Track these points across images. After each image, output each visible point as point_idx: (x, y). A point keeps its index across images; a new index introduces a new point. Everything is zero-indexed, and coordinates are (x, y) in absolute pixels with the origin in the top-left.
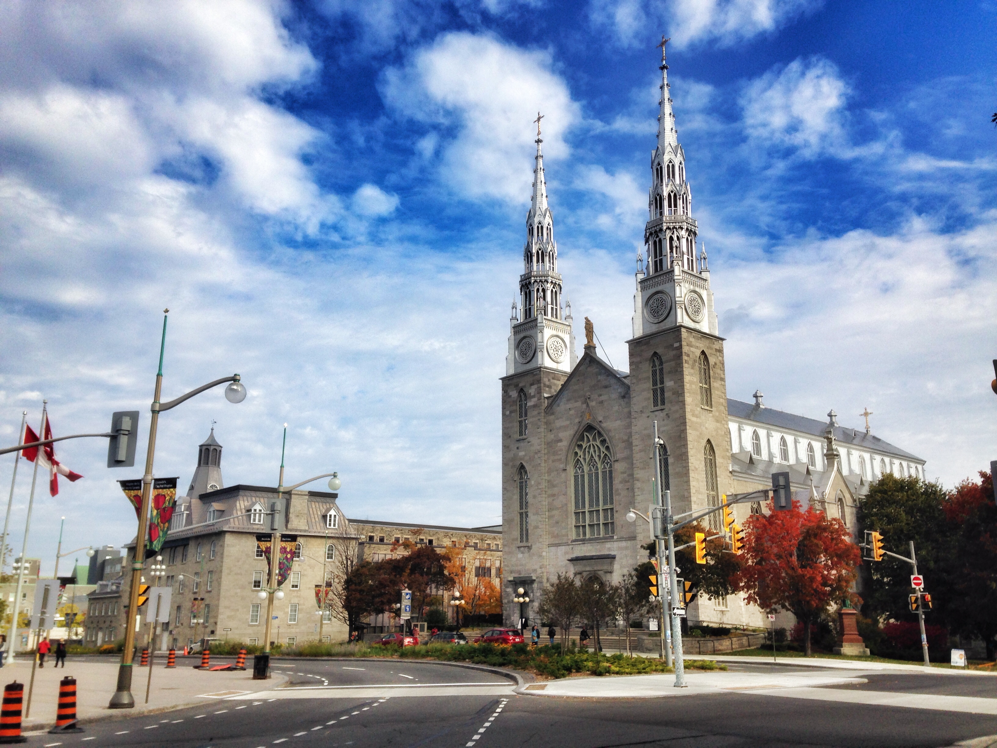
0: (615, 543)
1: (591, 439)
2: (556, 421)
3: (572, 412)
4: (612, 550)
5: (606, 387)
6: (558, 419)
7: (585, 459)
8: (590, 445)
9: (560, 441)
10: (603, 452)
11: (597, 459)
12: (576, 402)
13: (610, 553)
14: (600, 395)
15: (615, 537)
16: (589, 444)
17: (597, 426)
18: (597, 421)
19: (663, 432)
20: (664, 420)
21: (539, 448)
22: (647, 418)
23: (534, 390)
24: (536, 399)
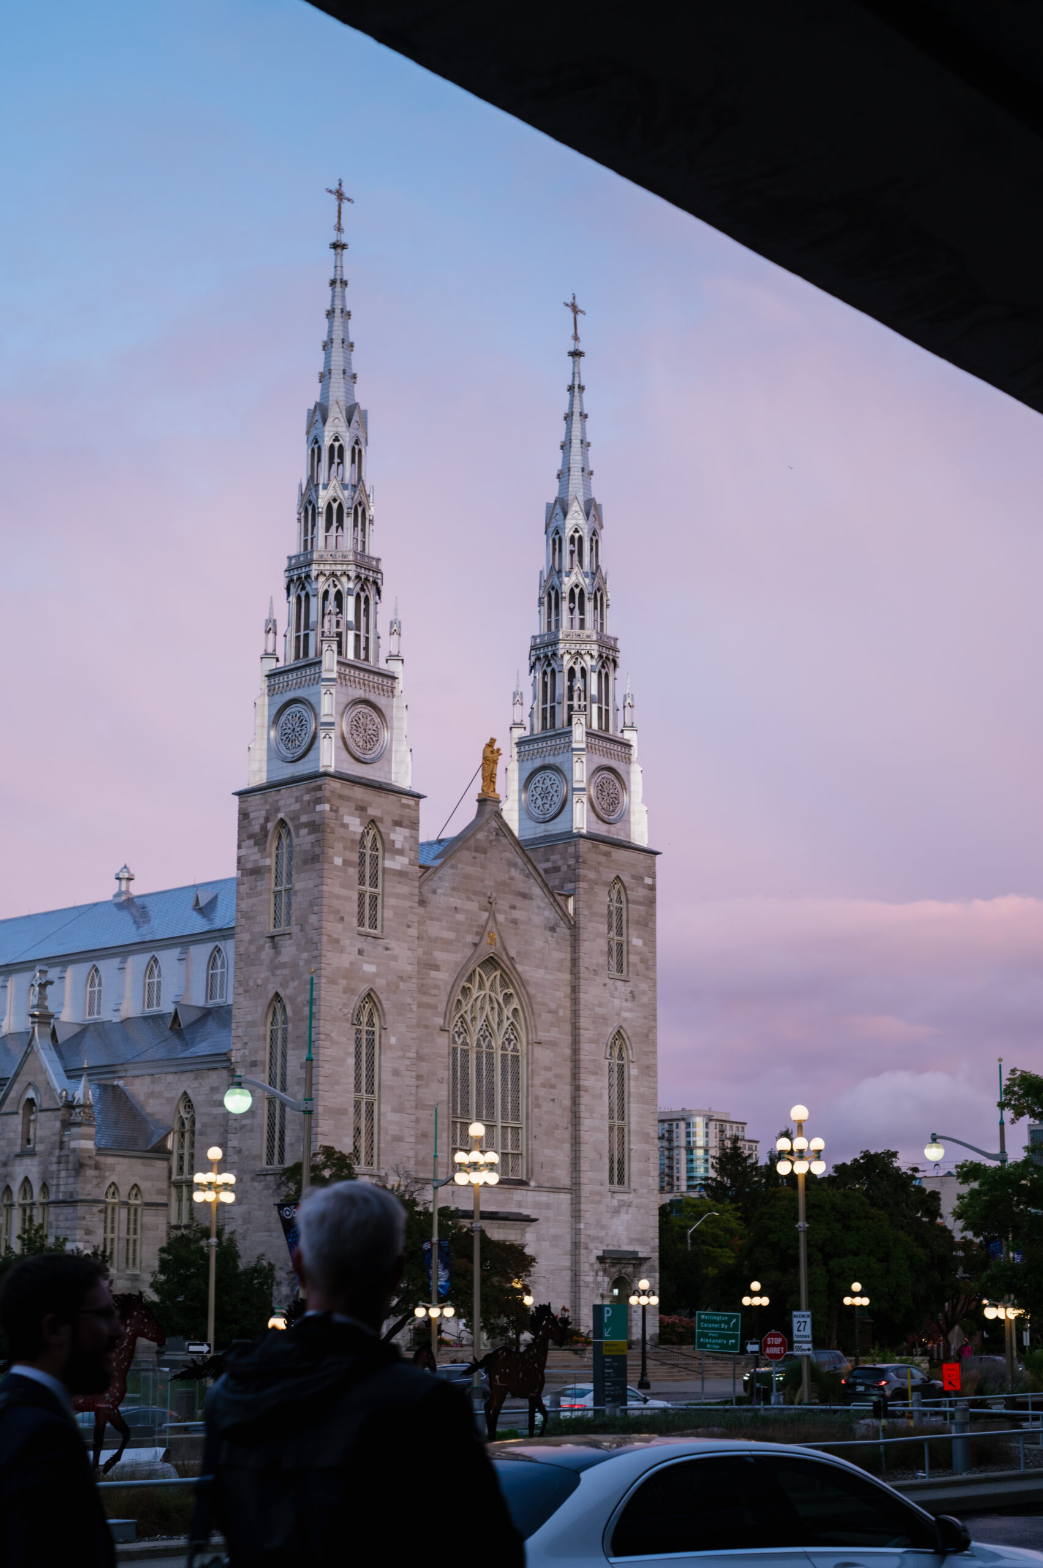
0: (530, 1193)
1: (488, 984)
2: (428, 922)
3: (460, 917)
4: (526, 1207)
5: (524, 896)
6: (431, 919)
7: (474, 1021)
8: (485, 995)
9: (436, 967)
10: (508, 1018)
11: (495, 1027)
12: (468, 899)
14: (513, 907)
15: (532, 1184)
16: (482, 993)
17: (508, 963)
18: (507, 955)
19: (625, 1020)
20: (626, 1000)
21: (409, 968)
22: (603, 987)
23: (402, 838)
24: (406, 860)
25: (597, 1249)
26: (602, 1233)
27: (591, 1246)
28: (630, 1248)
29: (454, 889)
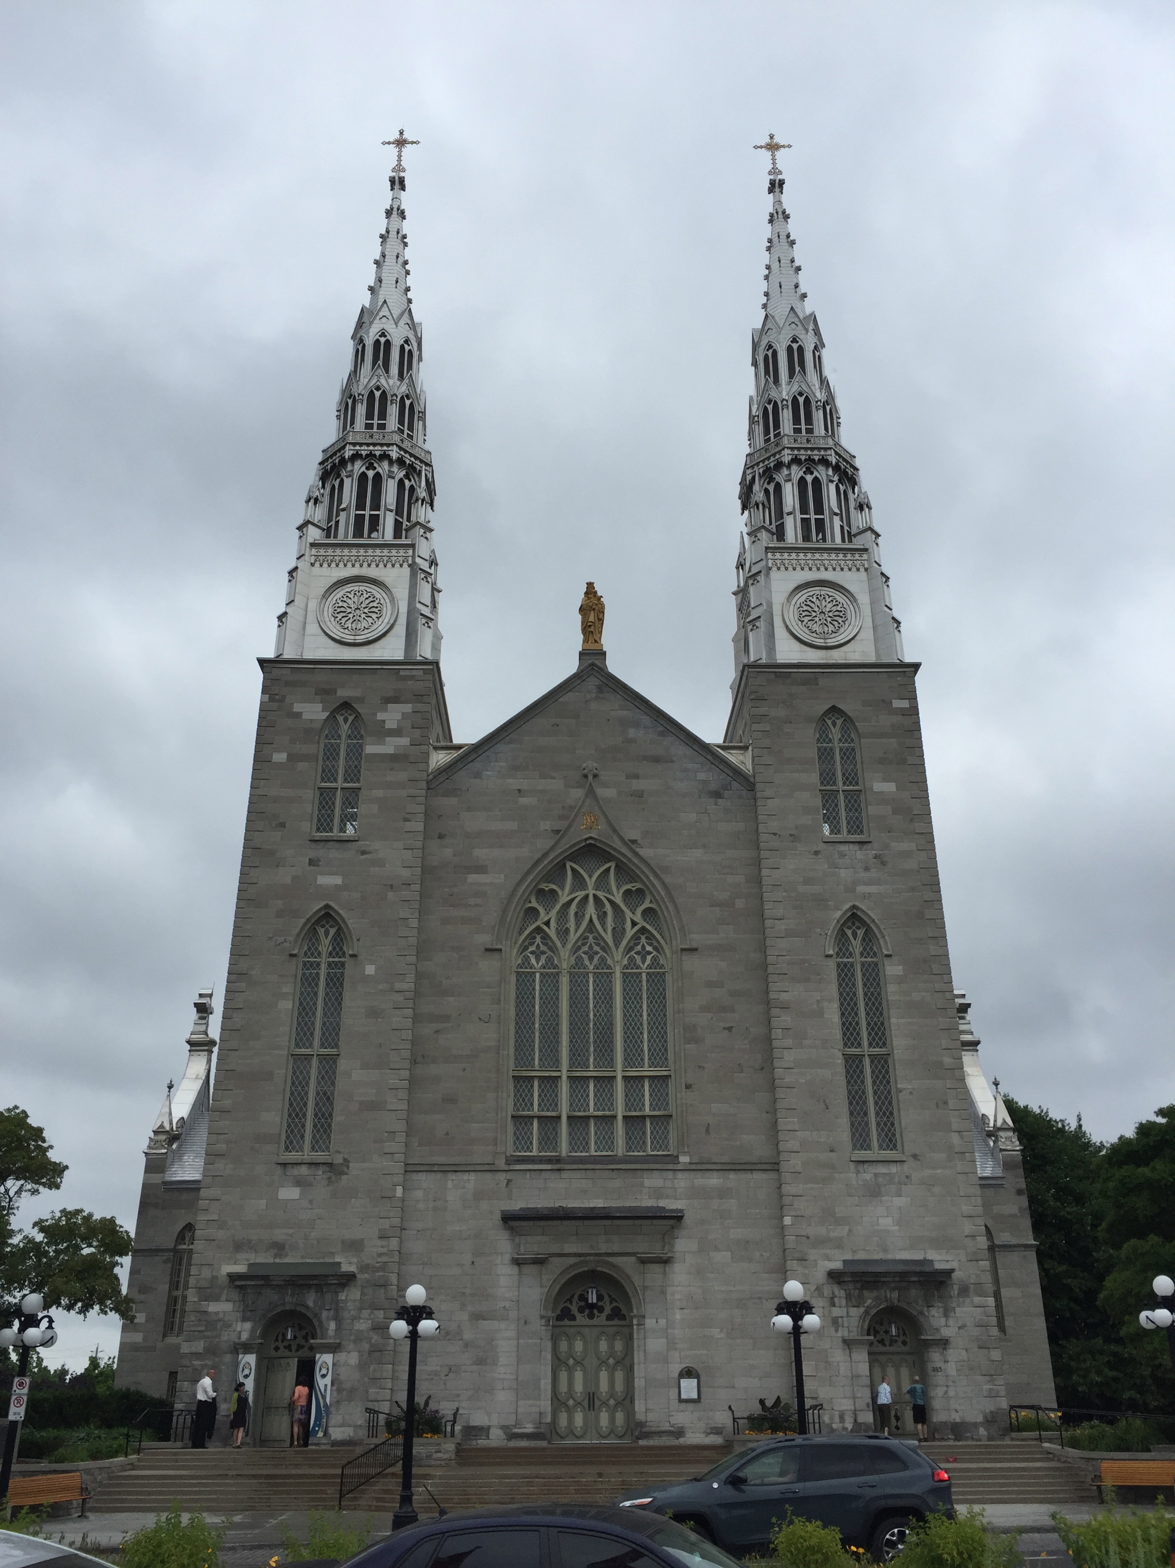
0: (680, 1175)
1: (591, 882)
2: (465, 815)
3: (524, 801)
4: (667, 1198)
5: (656, 760)
6: (471, 809)
8: (587, 896)
9: (481, 869)
10: (634, 924)
11: (607, 938)
12: (545, 777)
13: (662, 1203)
14: (637, 777)
15: (684, 1159)
16: (581, 894)
17: (624, 850)
18: (622, 839)
19: (865, 897)
20: (867, 869)
21: (406, 873)
22: (813, 856)
23: (399, 716)
24: (405, 741)
25: (828, 1258)
26: (841, 1231)
27: (813, 1254)
28: (918, 1256)
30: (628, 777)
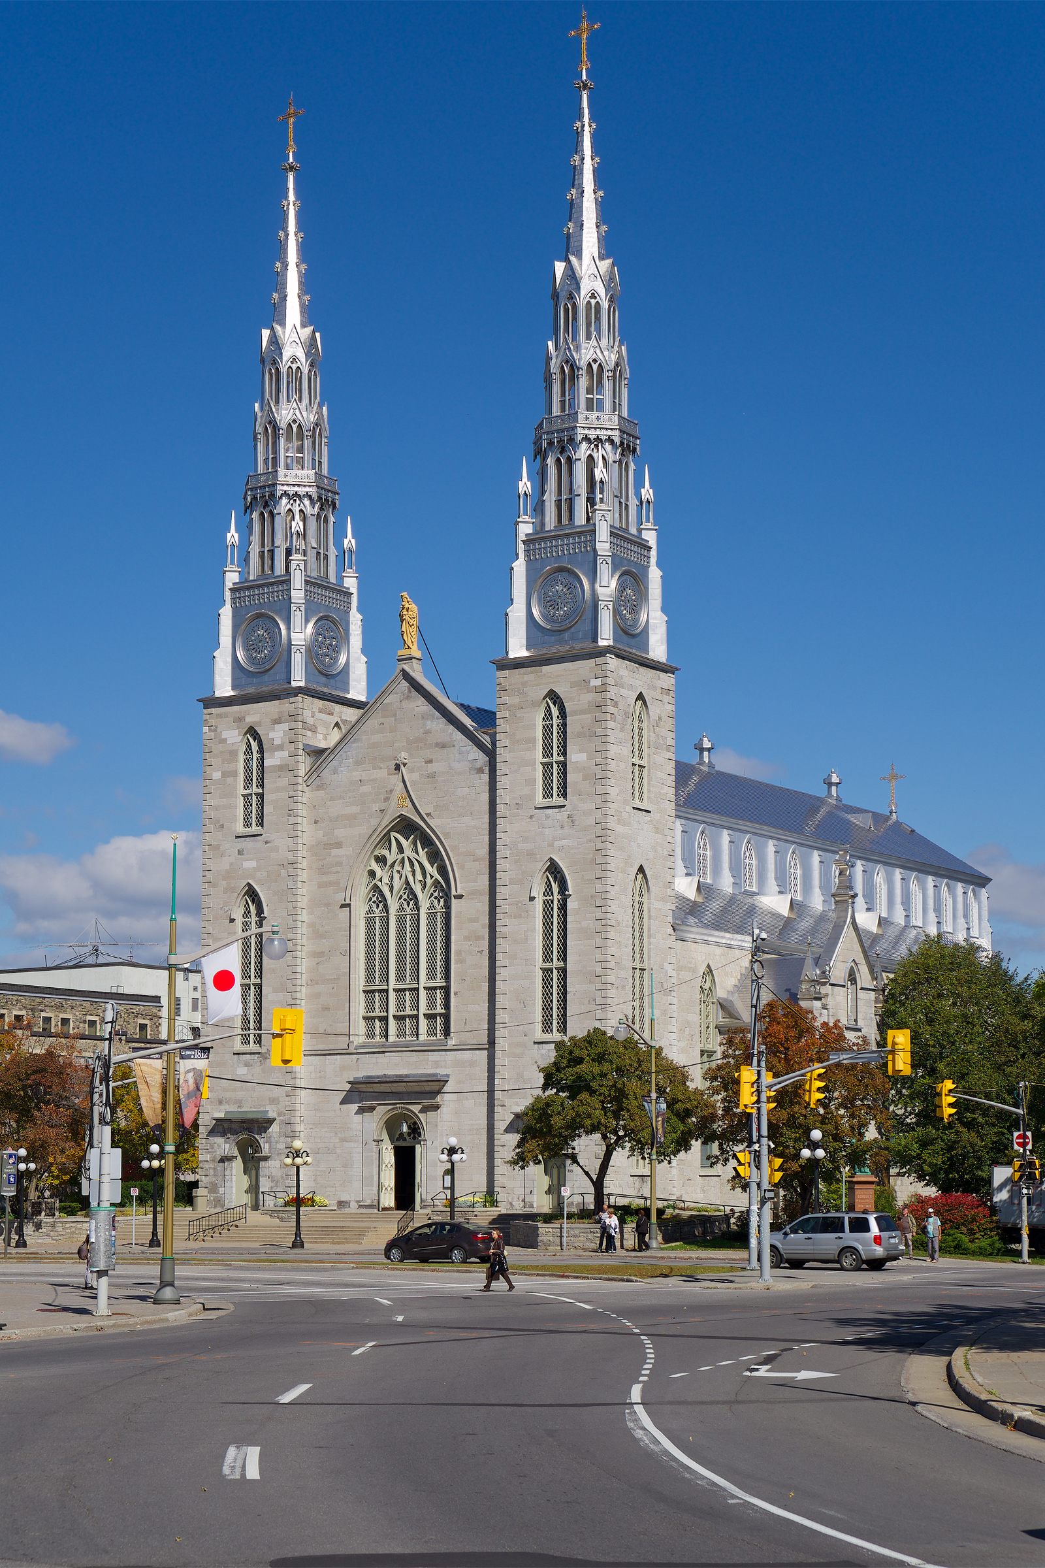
1: (406, 846)
3: (365, 789)
4: (440, 1067)
5: (443, 746)
6: (332, 799)
7: (391, 888)
8: (402, 862)
9: (339, 845)
10: (432, 877)
11: (417, 888)
12: (375, 769)
13: (437, 1072)
14: (430, 761)
15: (451, 1043)
16: (401, 856)
17: (422, 823)
18: (421, 816)
19: (557, 850)
20: (562, 828)
21: (290, 856)
22: (529, 820)
23: (281, 734)
24: (285, 754)
29: (357, 763)
30: (426, 763)
